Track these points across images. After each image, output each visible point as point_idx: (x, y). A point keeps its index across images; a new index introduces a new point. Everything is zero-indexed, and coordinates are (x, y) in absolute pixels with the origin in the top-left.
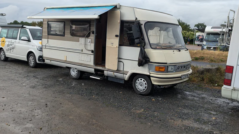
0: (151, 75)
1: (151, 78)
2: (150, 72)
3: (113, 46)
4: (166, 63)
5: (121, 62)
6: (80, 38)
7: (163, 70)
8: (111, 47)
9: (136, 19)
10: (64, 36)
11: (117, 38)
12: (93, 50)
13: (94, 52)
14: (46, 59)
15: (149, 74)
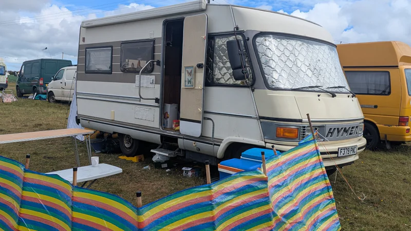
0: (268, 146)
2: (266, 141)
4: (301, 121)
5: (209, 121)
6: (137, 76)
7: (293, 135)
9: (237, 28)
10: (111, 73)
11: (200, 69)
12: (159, 98)
13: (160, 101)
14: (82, 119)
15: (264, 145)
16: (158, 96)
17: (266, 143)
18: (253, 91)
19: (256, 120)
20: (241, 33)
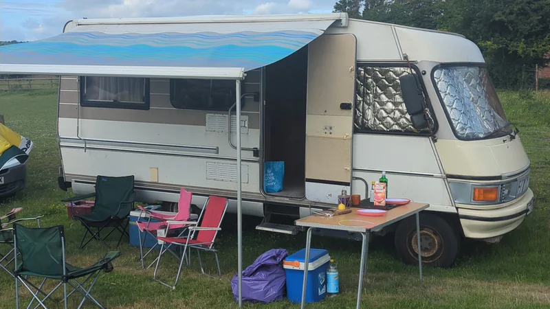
0: (461, 212)
1: (462, 221)
2: (458, 205)
3: (331, 136)
4: (499, 178)
5: (357, 178)
6: (208, 115)
7: (492, 196)
8: (324, 137)
9: (406, 57)
10: (149, 109)
11: (346, 112)
12: (259, 149)
13: (261, 153)
14: (76, 181)
15: (456, 212)
16: (258, 146)
17: (457, 208)
18: (435, 141)
19: (441, 180)
20: (412, 65)
